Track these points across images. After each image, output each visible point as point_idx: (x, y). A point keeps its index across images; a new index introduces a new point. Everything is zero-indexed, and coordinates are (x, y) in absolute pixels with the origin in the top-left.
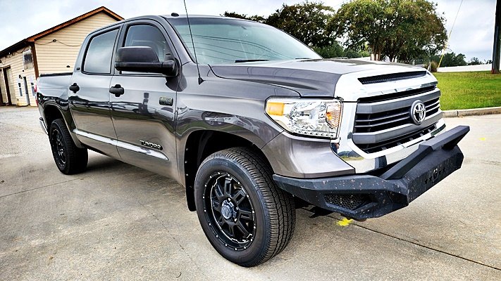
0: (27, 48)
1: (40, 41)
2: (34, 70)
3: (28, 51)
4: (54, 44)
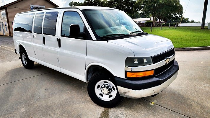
0: (3, 10)
1: (9, 7)
2: (7, 20)
3: (4, 11)
4: (16, 8)
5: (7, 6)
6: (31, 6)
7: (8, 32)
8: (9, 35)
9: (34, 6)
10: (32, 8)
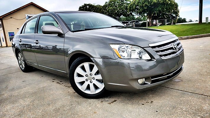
1: (5, 18)
2: (3, 30)
4: (11, 19)
5: (3, 17)
6: (26, 15)
7: (5, 42)
8: (6, 46)
9: (29, 15)
10: (27, 17)
